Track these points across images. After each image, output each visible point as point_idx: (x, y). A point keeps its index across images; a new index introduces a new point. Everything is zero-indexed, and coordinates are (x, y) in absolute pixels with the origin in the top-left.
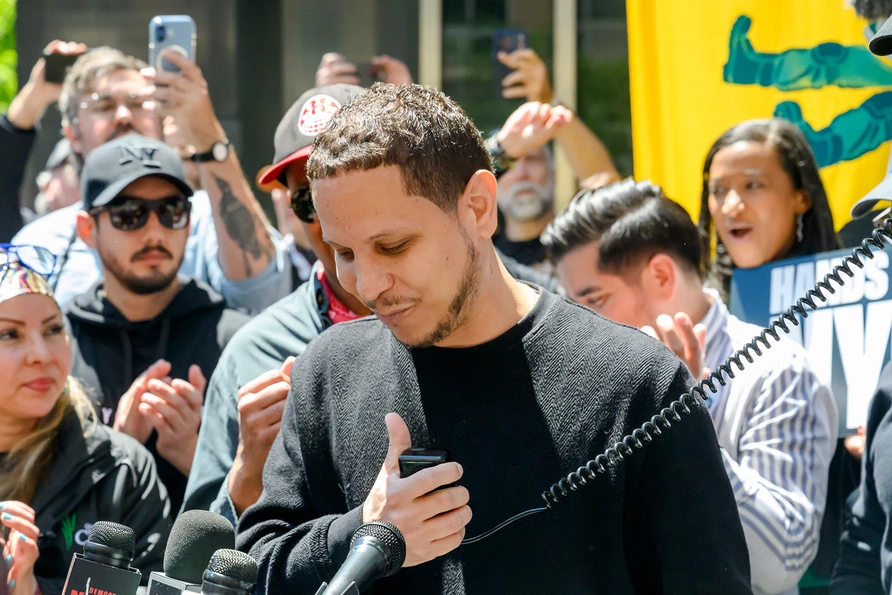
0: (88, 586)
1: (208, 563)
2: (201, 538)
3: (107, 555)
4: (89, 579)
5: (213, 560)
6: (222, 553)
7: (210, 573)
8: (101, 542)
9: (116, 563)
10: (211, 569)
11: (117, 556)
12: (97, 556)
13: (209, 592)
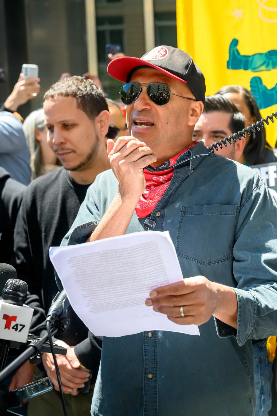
5: (7, 284)
6: (10, 281)
10: (6, 288)
13: (5, 298)
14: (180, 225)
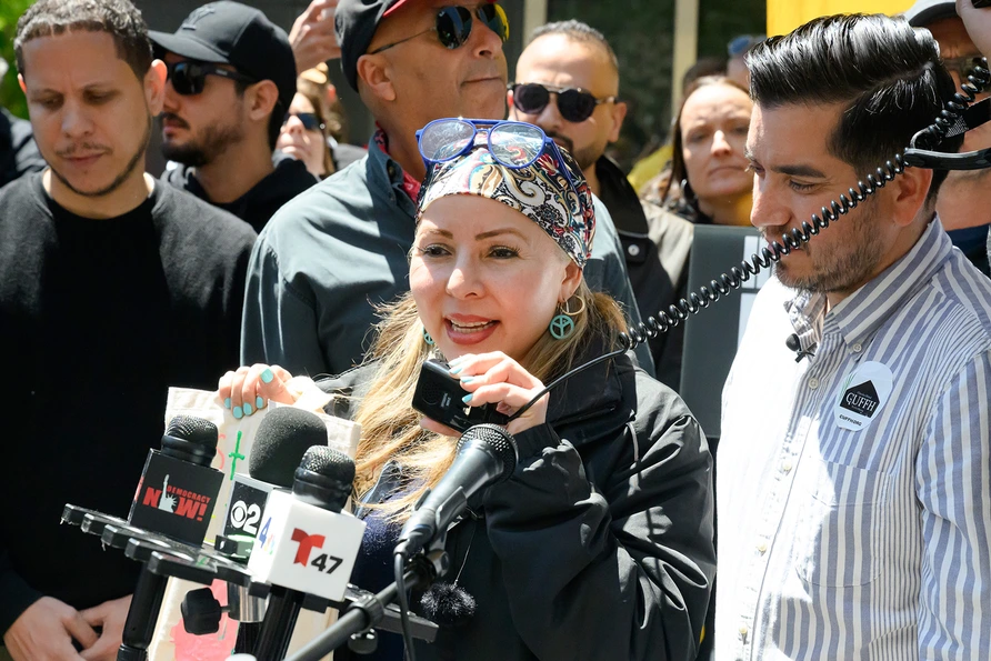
0: (165, 483)
1: (301, 460)
2: (291, 436)
3: (188, 451)
4: (167, 477)
7: (303, 471)
8: (181, 436)
9: (197, 460)
11: (199, 452)
12: (175, 452)
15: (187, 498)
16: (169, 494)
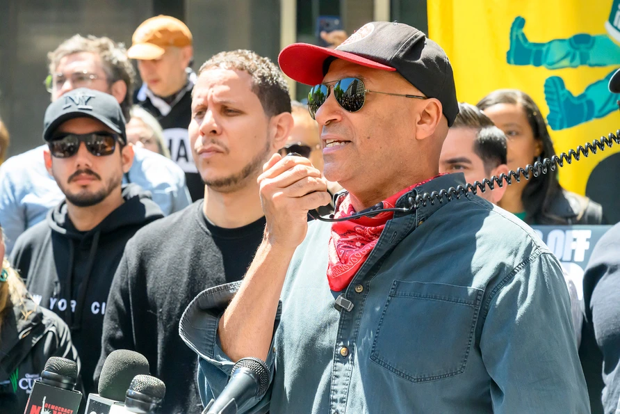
0: (44, 402)
1: (130, 385)
2: (125, 368)
3: (58, 380)
4: (45, 398)
5: (133, 383)
7: (131, 392)
8: (54, 371)
9: (64, 386)
10: (132, 389)
11: (65, 381)
12: (51, 381)
13: (130, 405)
14: (384, 311)
15: (58, 411)
16: (46, 409)
